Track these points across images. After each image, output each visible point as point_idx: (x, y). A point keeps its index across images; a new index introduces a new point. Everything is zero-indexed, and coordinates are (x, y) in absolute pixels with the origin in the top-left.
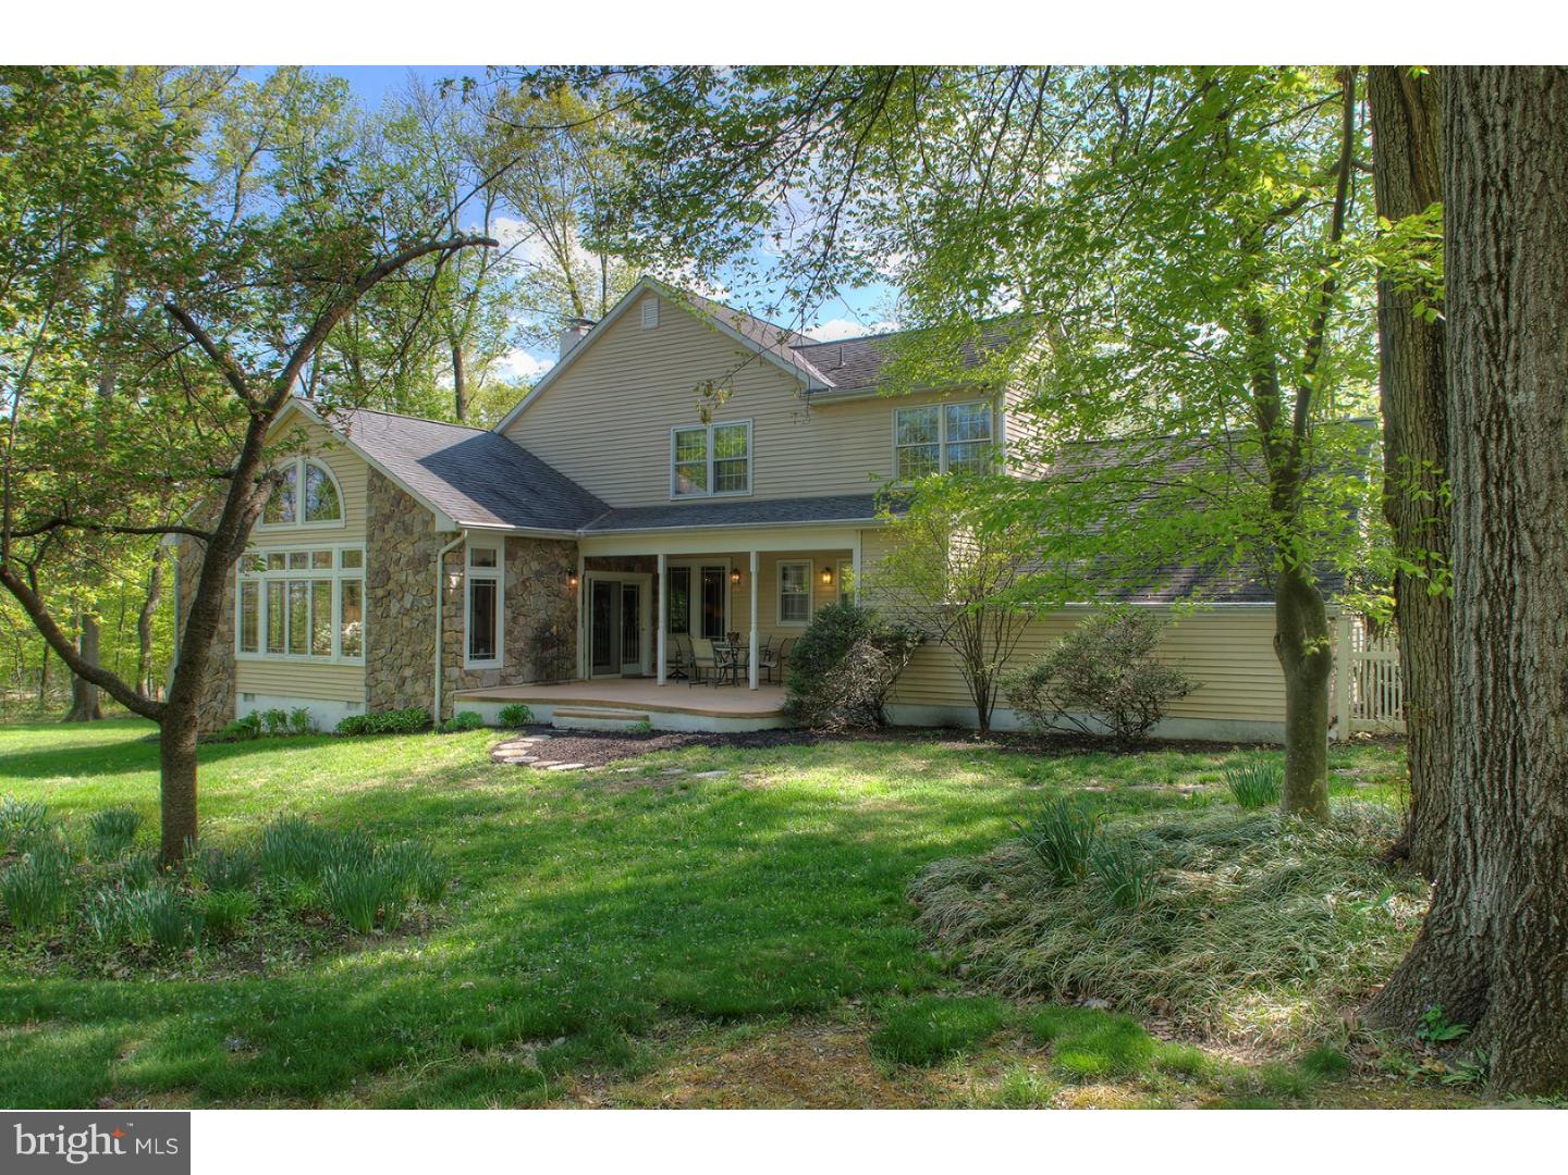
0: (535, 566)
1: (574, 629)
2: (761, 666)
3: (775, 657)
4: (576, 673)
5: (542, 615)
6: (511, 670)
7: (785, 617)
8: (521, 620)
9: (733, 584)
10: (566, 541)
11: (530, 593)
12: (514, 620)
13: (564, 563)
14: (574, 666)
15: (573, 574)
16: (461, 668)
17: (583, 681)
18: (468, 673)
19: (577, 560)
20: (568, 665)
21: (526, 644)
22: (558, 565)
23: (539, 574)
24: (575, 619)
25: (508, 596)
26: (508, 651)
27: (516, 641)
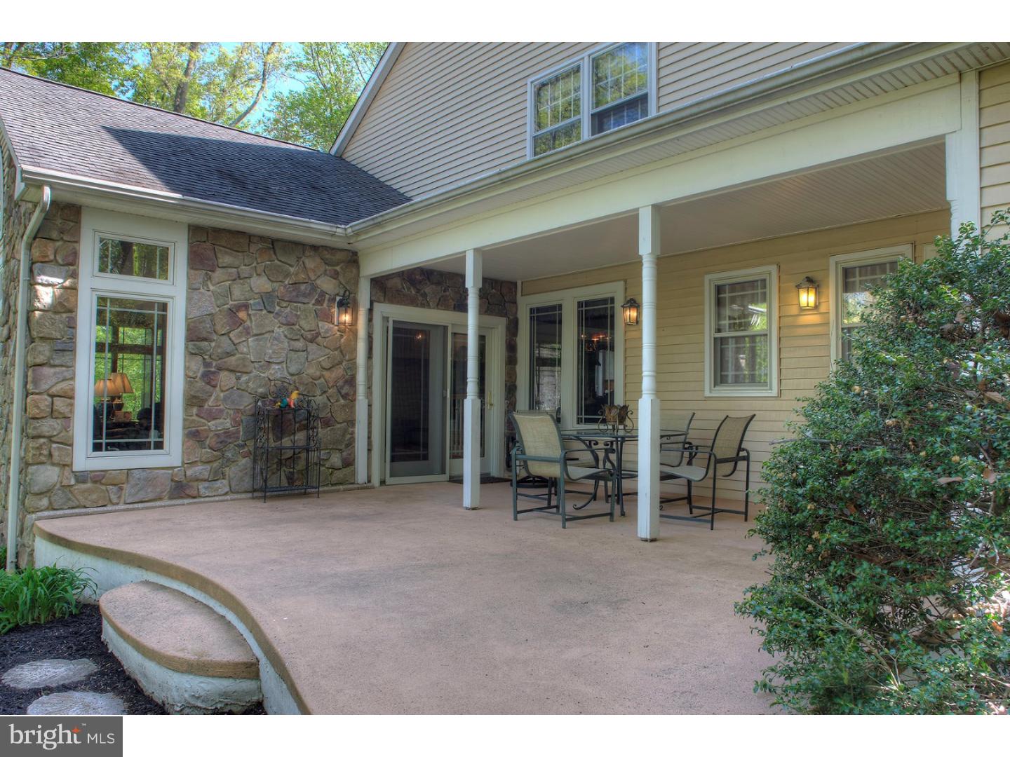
0: (261, 284)
1: (350, 398)
2: (665, 477)
3: (702, 455)
4: (353, 474)
5: (276, 372)
6: (199, 470)
7: (720, 379)
8: (225, 379)
9: (628, 325)
10: (333, 250)
11: (247, 332)
12: (209, 377)
13: (327, 285)
14: (349, 463)
15: (347, 303)
16: (66, 466)
17: (367, 486)
18: (81, 477)
19: (357, 283)
20: (336, 460)
21: (236, 423)
22: (314, 288)
23: (267, 300)
24: (351, 382)
25: (194, 336)
26: (193, 435)
27: (212, 416)
